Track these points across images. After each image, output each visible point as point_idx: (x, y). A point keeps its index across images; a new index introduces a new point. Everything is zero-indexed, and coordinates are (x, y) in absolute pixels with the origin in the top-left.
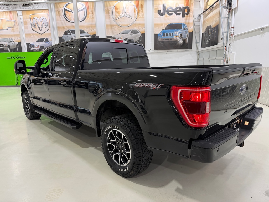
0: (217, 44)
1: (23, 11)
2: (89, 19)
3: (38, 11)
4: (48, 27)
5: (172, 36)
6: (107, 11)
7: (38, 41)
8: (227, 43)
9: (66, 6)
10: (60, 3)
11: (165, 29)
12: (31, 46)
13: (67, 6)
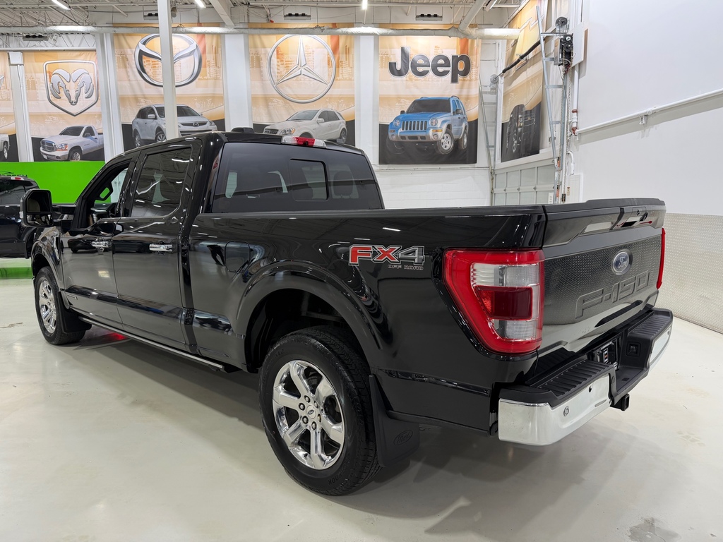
0: (538, 152)
1: (25, 53)
2: (207, 79)
3: (69, 53)
4: (94, 98)
5: (425, 128)
6: (255, 61)
7: (64, 133)
8: (562, 151)
9: (144, 43)
10: (129, 35)
11: (408, 112)
12: (44, 147)
13: (149, 44)
